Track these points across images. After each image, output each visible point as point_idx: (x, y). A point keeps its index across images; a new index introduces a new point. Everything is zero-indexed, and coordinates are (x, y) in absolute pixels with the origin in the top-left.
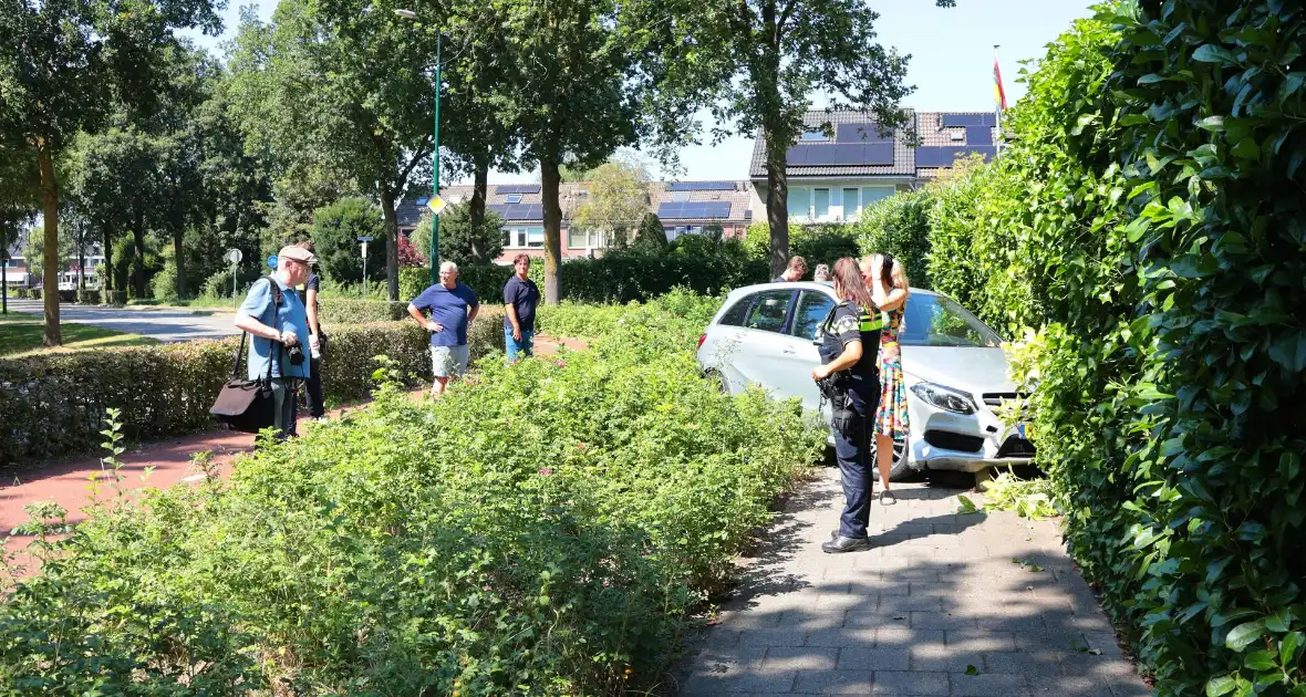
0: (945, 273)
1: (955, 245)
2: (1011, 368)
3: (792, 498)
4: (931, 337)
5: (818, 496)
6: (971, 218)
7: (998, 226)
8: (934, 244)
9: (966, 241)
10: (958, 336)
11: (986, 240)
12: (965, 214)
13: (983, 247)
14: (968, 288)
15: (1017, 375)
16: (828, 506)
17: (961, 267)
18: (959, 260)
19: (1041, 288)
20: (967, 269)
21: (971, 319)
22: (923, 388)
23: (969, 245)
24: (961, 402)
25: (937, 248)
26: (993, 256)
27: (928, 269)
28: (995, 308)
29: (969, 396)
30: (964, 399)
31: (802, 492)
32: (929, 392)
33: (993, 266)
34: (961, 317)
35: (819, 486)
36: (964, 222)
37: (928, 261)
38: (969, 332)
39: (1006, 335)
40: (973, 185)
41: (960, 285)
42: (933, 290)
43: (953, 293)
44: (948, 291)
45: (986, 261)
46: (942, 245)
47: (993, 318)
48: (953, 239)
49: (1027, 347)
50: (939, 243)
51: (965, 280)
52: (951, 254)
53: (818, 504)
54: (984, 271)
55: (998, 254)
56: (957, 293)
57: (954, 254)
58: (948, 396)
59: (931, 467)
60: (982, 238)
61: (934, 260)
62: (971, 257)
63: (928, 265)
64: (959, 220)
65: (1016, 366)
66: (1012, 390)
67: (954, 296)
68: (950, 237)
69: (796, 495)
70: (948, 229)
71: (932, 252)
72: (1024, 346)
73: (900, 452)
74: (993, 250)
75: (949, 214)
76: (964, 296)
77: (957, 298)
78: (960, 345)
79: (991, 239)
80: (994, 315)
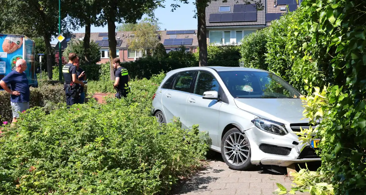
0: (274, 62)
1: (278, 49)
2: (306, 110)
3: (188, 182)
4: (265, 94)
5: (203, 181)
6: (285, 35)
7: (298, 35)
8: (268, 48)
9: (283, 46)
10: (279, 93)
11: (292, 44)
12: (283, 34)
13: (290, 47)
14: (285, 69)
15: (309, 114)
16: (205, 188)
17: (281, 59)
18: (280, 56)
19: (324, 65)
20: (284, 60)
21: (285, 84)
22: (258, 121)
23: (284, 48)
24: (279, 128)
25: (270, 51)
26: (295, 52)
27: (266, 60)
28: (297, 78)
29: (283, 125)
30: (280, 127)
31: (194, 178)
32: (261, 123)
33: (296, 57)
34: (281, 83)
35: (204, 173)
36: (282, 38)
37: (266, 57)
38: (284, 90)
39: (303, 92)
40: (286, 20)
41: (280, 68)
42: (268, 70)
43: (277, 72)
44: (275, 71)
45: (292, 54)
46: (272, 49)
47: (296, 83)
48: (277, 46)
49: (315, 99)
50: (271, 48)
51: (283, 65)
52: (276, 53)
53: (200, 186)
54: (291, 60)
55: (298, 50)
56: (279, 72)
57: (278, 53)
58: (271, 125)
59: (263, 164)
60: (290, 43)
61: (268, 57)
62: (286, 54)
63: (266, 59)
64: (280, 37)
65: (308, 109)
66: (307, 121)
67: (278, 73)
68: (276, 45)
69: (190, 180)
70: (275, 41)
71: (267, 53)
72: (313, 98)
73: (247, 155)
74: (295, 49)
75: (275, 35)
76: (283, 73)
77: (279, 74)
78: (279, 98)
79: (295, 43)
80: (297, 82)
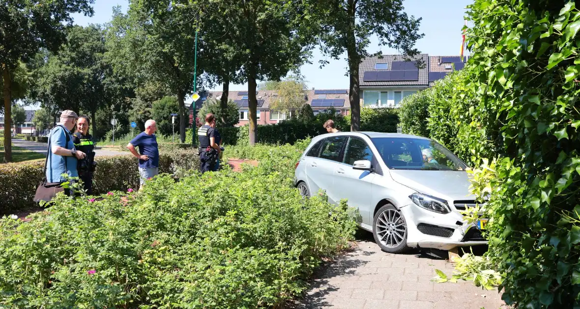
0: (437, 128)
1: (442, 113)
2: (472, 185)
3: (332, 265)
4: (425, 165)
5: (350, 264)
6: (450, 98)
7: (464, 98)
8: (431, 112)
9: (447, 111)
10: (442, 164)
11: (457, 107)
12: (448, 96)
13: (455, 111)
14: (449, 137)
15: (476, 190)
16: (352, 272)
17: (445, 125)
18: (444, 121)
19: (494, 133)
20: (448, 126)
21: (449, 154)
22: (417, 197)
23: (449, 112)
24: (441, 206)
25: (433, 115)
26: (462, 117)
27: (427, 126)
28: (463, 147)
29: (445, 202)
30: (442, 204)
31: (340, 260)
32: (420, 199)
33: (462, 122)
34: (445, 153)
35: (352, 256)
36: (447, 100)
37: (427, 122)
38: (448, 161)
39: (469, 163)
40: (452, 80)
41: (444, 135)
42: (430, 138)
43: (441, 139)
44: (438, 138)
45: (458, 119)
46: (435, 113)
47: (462, 153)
48: (441, 110)
49: (483, 172)
50: (433, 112)
51: (447, 132)
52: (440, 118)
53: (347, 271)
54: (457, 127)
55: (465, 115)
56: (443, 139)
57: (441, 118)
58: (432, 202)
59: (421, 246)
60: (455, 106)
61: (431, 122)
62: (450, 119)
63: (427, 124)
64: (444, 99)
65: (475, 184)
66: (474, 198)
67: (441, 141)
68: (439, 109)
69: (335, 263)
70: (439, 105)
71: (429, 117)
72: (480, 171)
73: (403, 236)
74: (461, 113)
75: (439, 96)
76: (447, 141)
77: (443, 142)
78: (441, 170)
79: (461, 106)
80: (463, 151)
